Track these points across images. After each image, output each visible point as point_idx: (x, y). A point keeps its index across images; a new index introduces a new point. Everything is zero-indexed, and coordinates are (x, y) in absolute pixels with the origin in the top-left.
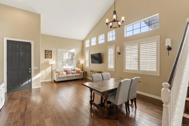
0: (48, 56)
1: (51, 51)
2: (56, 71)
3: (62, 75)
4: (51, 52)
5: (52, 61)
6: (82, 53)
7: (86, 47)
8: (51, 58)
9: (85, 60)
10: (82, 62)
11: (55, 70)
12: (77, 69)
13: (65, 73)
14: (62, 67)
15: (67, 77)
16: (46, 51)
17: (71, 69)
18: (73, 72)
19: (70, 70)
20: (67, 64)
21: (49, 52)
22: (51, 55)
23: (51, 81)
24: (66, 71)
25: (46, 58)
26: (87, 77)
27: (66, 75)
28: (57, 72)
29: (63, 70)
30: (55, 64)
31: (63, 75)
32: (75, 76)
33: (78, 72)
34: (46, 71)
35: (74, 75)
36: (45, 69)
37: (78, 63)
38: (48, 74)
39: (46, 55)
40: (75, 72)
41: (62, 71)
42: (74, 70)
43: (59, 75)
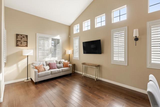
0: (21, 44)
1: (27, 36)
2: (34, 65)
3: (44, 72)
4: (27, 38)
5: (28, 51)
6: (69, 41)
7: (74, 33)
8: (27, 46)
9: (72, 50)
10: (69, 52)
11: (32, 64)
12: (63, 60)
13: (47, 68)
14: (43, 58)
15: (52, 73)
16: (17, 35)
17: (56, 61)
18: (58, 65)
19: (55, 63)
20: (50, 55)
21: (24, 37)
22: (27, 42)
23: (26, 81)
24: (49, 65)
25: (17, 45)
26: (76, 71)
27: (50, 71)
28: (36, 68)
29: (45, 64)
30: (32, 55)
31: (45, 70)
32: (62, 71)
33: (65, 65)
34: (17, 66)
35: (61, 69)
36: (17, 62)
37: (64, 53)
38: (20, 71)
39: (17, 41)
40: (62, 65)
41: (43, 65)
42: (60, 63)
43: (39, 72)
